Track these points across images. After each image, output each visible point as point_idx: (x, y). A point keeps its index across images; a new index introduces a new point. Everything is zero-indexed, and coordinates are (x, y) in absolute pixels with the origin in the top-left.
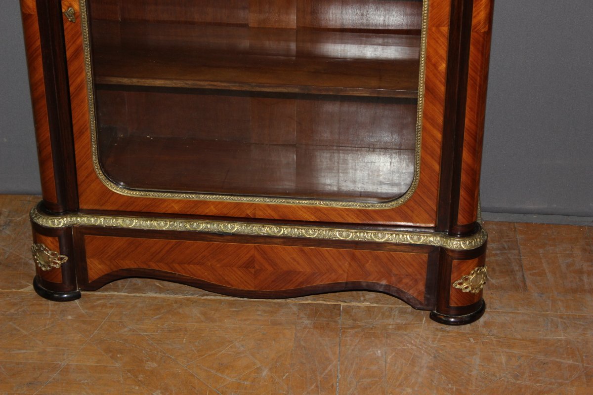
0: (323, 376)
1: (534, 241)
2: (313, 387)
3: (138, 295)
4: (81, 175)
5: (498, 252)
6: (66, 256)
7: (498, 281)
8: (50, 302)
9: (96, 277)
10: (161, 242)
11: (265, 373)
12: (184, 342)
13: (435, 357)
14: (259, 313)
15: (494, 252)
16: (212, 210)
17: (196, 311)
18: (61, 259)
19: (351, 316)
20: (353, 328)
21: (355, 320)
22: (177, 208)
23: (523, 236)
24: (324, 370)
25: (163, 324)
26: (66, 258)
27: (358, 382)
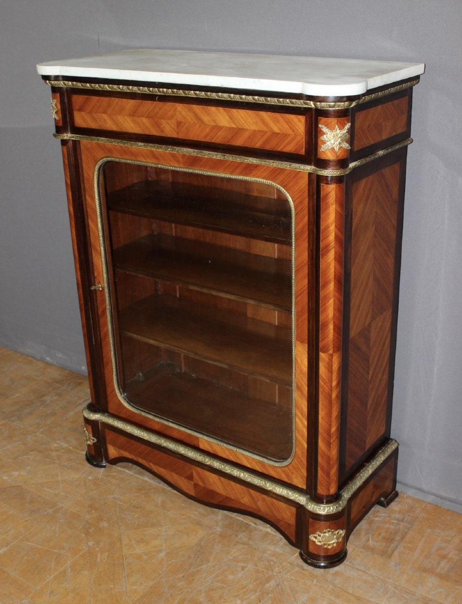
0: (194, 570)
1: (431, 521)
2: (181, 576)
3: (139, 477)
4: (109, 391)
5: (396, 522)
6: (96, 438)
7: (375, 544)
8: (89, 465)
9: (113, 458)
10: (143, 447)
11: (162, 555)
12: (136, 516)
13: (278, 585)
14: (196, 513)
15: (393, 521)
16: (175, 435)
17: (159, 499)
18: (93, 440)
19: (251, 535)
20: (244, 544)
21: (250, 539)
22: (157, 427)
23: (426, 515)
24: (199, 566)
25: (134, 501)
26: (96, 440)
27: (212, 583)
